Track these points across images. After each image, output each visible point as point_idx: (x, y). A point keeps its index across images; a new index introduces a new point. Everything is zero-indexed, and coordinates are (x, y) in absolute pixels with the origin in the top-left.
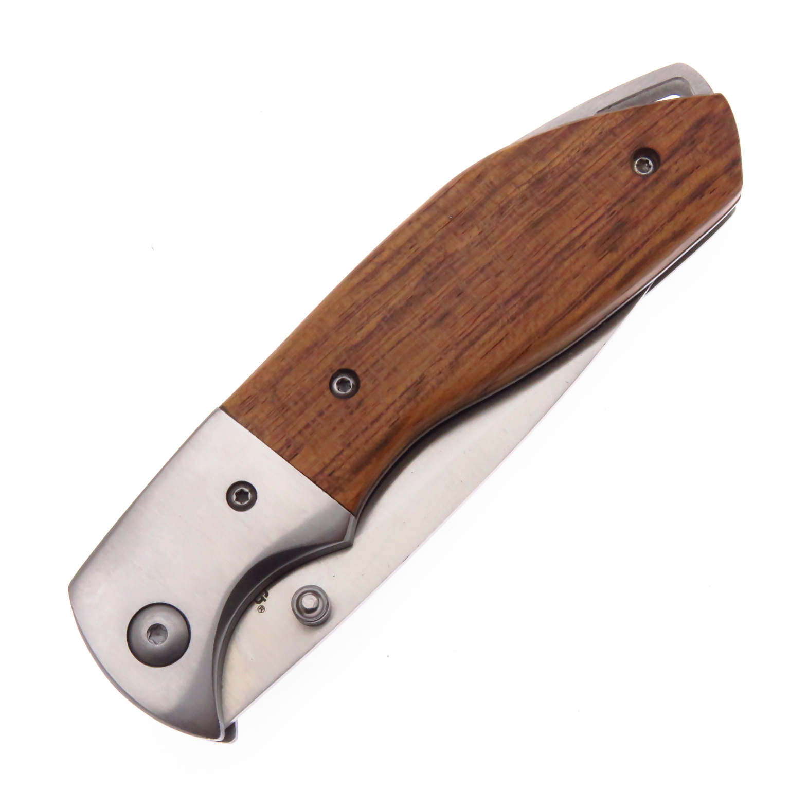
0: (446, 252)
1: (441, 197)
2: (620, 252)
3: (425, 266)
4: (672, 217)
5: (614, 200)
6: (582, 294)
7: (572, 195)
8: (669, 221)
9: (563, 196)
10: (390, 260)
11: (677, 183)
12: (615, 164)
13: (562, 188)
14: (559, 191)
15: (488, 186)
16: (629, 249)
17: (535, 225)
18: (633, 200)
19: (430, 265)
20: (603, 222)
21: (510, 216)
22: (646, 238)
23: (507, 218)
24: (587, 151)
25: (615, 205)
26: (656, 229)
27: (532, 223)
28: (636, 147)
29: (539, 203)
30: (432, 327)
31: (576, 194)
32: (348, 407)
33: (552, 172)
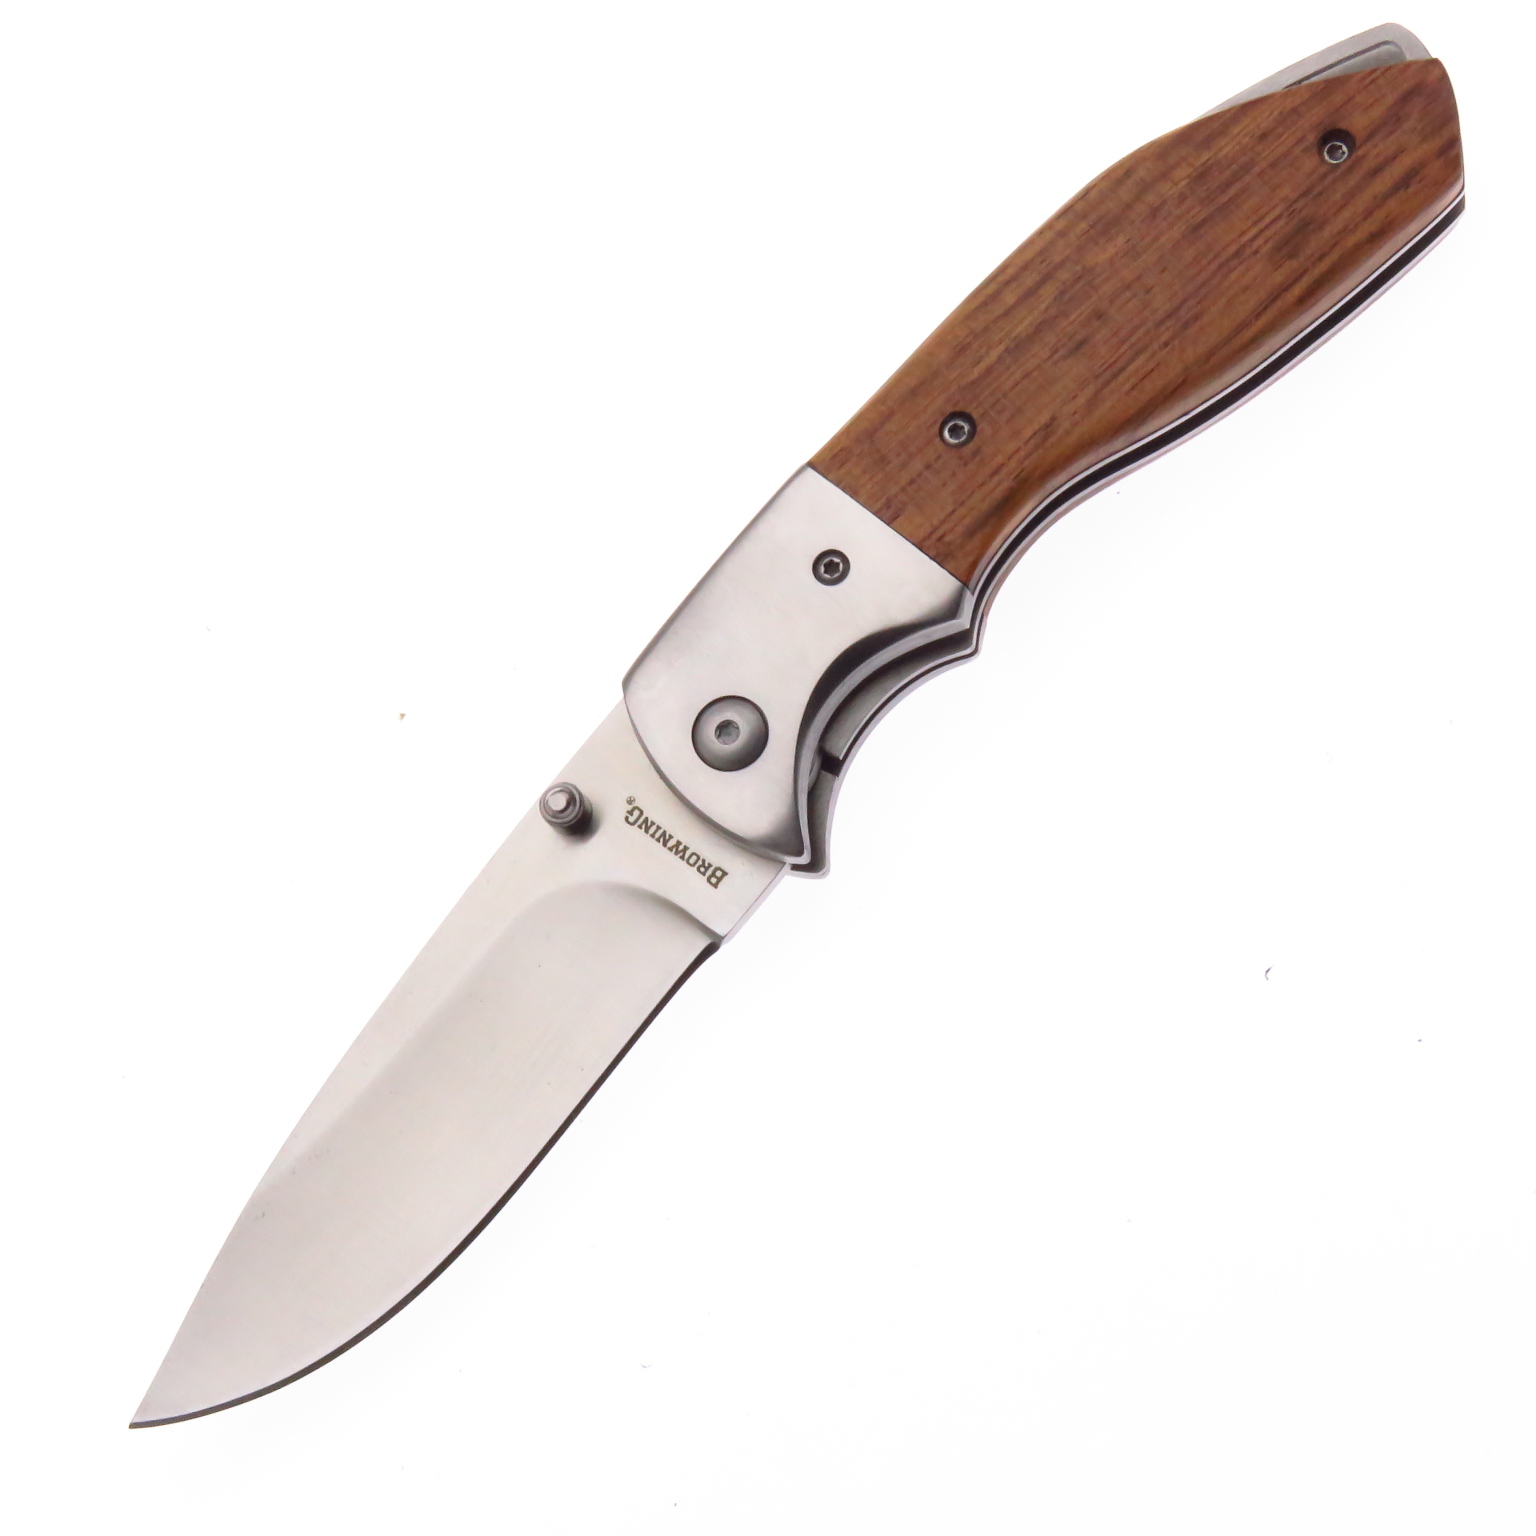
2: (1302, 259)
4: (1368, 214)
11: (1375, 172)
12: (1297, 150)
20: (1282, 222)
25: (1295, 201)
32: (961, 458)
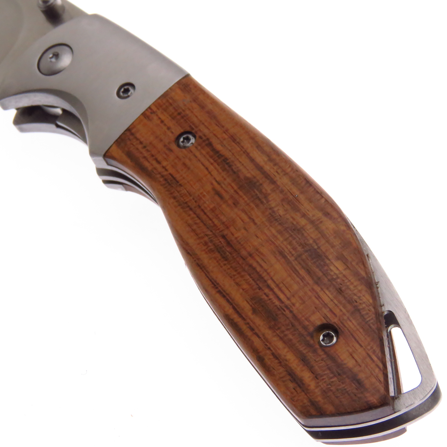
0: (269, 194)
1: (315, 189)
3: (261, 182)
5: (295, 312)
6: (222, 289)
7: (302, 279)
8: (273, 354)
9: (302, 272)
10: (271, 160)
13: (310, 272)
14: (308, 270)
15: (319, 220)
16: (254, 323)
17: (281, 253)
18: (293, 326)
19: (261, 184)
21: (291, 236)
22: (261, 336)
23: (290, 234)
24: (340, 291)
26: (267, 344)
27: (283, 251)
28: (340, 328)
29: (300, 256)
30: (214, 189)
31: (303, 282)
33: (326, 265)
